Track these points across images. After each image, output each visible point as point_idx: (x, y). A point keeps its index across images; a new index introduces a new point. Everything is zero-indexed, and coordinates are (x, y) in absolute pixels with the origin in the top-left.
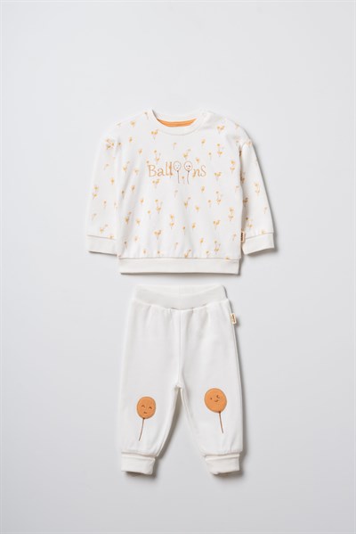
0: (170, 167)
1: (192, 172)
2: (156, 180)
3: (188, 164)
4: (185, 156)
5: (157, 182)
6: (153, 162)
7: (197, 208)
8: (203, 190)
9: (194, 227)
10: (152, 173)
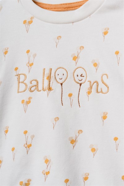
0: (49, 78)
1: (86, 86)
2: (26, 99)
3: (79, 72)
4: (75, 58)
5: (28, 102)
6: (24, 69)
7: (93, 150)
8: (104, 118)
9: (86, 179)
10: (22, 87)
